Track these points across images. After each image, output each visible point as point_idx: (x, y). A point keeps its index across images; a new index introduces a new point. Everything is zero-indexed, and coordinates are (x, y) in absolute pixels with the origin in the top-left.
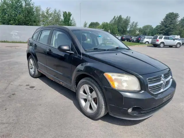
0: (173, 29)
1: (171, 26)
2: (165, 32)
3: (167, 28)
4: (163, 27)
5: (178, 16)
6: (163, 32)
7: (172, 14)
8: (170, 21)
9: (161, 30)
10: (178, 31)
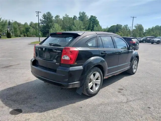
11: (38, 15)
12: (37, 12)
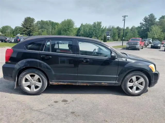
0: (33, 30)
1: (31, 28)
2: (27, 33)
3: (29, 30)
4: (25, 29)
5: (35, 21)
6: (26, 33)
7: (29, 18)
8: (29, 24)
9: (23, 31)
10: (37, 32)
11: (125, 20)
12: (123, 16)
